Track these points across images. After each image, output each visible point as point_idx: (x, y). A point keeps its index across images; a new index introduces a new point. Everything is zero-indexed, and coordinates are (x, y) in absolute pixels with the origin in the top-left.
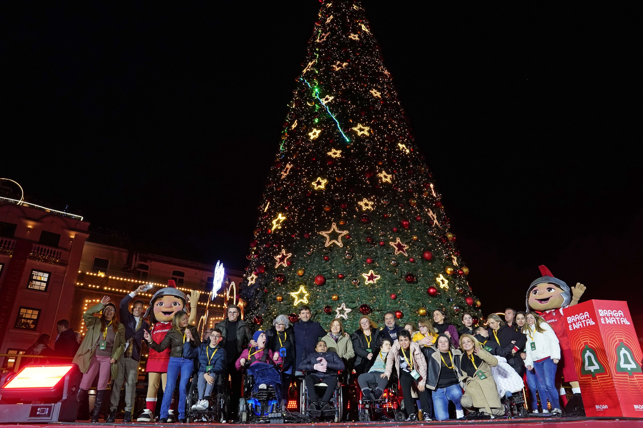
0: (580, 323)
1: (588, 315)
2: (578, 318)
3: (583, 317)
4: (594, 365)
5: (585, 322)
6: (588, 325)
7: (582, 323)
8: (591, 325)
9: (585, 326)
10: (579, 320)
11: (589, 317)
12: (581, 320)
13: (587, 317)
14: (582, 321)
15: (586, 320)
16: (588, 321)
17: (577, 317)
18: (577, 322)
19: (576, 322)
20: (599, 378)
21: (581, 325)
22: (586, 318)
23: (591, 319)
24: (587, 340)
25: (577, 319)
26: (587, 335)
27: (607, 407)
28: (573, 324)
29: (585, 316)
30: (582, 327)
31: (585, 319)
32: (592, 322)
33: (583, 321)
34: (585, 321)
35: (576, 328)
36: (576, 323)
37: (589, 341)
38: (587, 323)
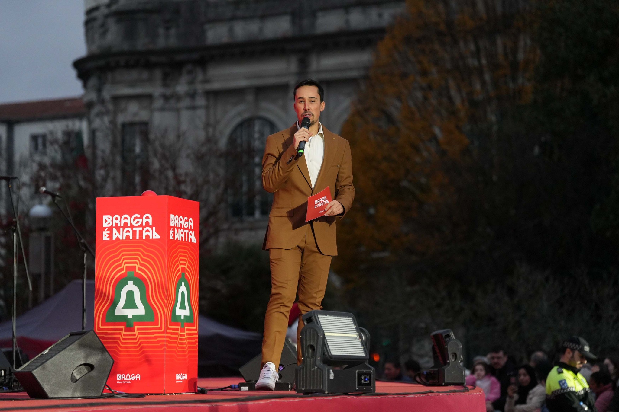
0: (128, 231)
1: (150, 221)
2: (128, 221)
3: (138, 222)
4: (136, 307)
5: (141, 232)
6: (144, 238)
7: (134, 233)
8: (151, 238)
9: (138, 238)
10: (129, 225)
11: (151, 224)
12: (132, 226)
13: (147, 223)
14: (134, 229)
15: (144, 227)
16: (148, 231)
17: (126, 218)
18: (124, 228)
19: (121, 227)
20: (138, 329)
21: (131, 234)
22: (144, 224)
23: (154, 228)
24: (136, 263)
25: (126, 224)
26: (139, 255)
27: (139, 377)
28: (114, 230)
29: (145, 221)
30: (131, 238)
31: (141, 226)
32: (155, 233)
33: (138, 229)
34: (141, 229)
35: (118, 238)
36: (121, 229)
37: (137, 266)
38: (145, 234)
